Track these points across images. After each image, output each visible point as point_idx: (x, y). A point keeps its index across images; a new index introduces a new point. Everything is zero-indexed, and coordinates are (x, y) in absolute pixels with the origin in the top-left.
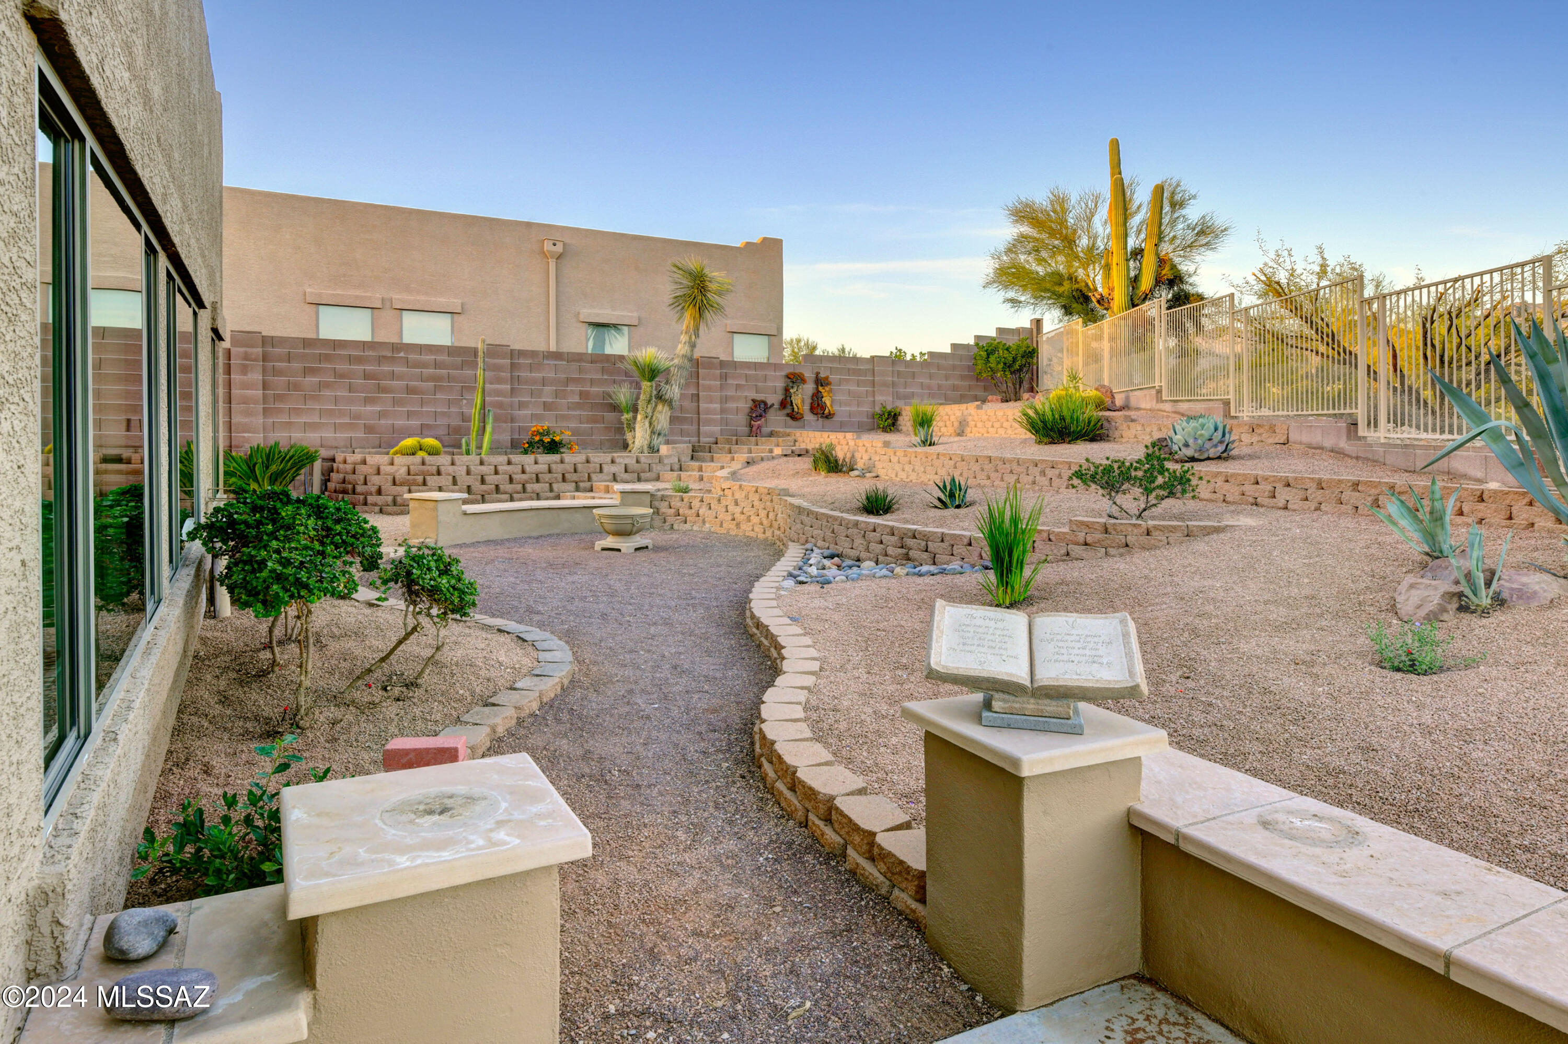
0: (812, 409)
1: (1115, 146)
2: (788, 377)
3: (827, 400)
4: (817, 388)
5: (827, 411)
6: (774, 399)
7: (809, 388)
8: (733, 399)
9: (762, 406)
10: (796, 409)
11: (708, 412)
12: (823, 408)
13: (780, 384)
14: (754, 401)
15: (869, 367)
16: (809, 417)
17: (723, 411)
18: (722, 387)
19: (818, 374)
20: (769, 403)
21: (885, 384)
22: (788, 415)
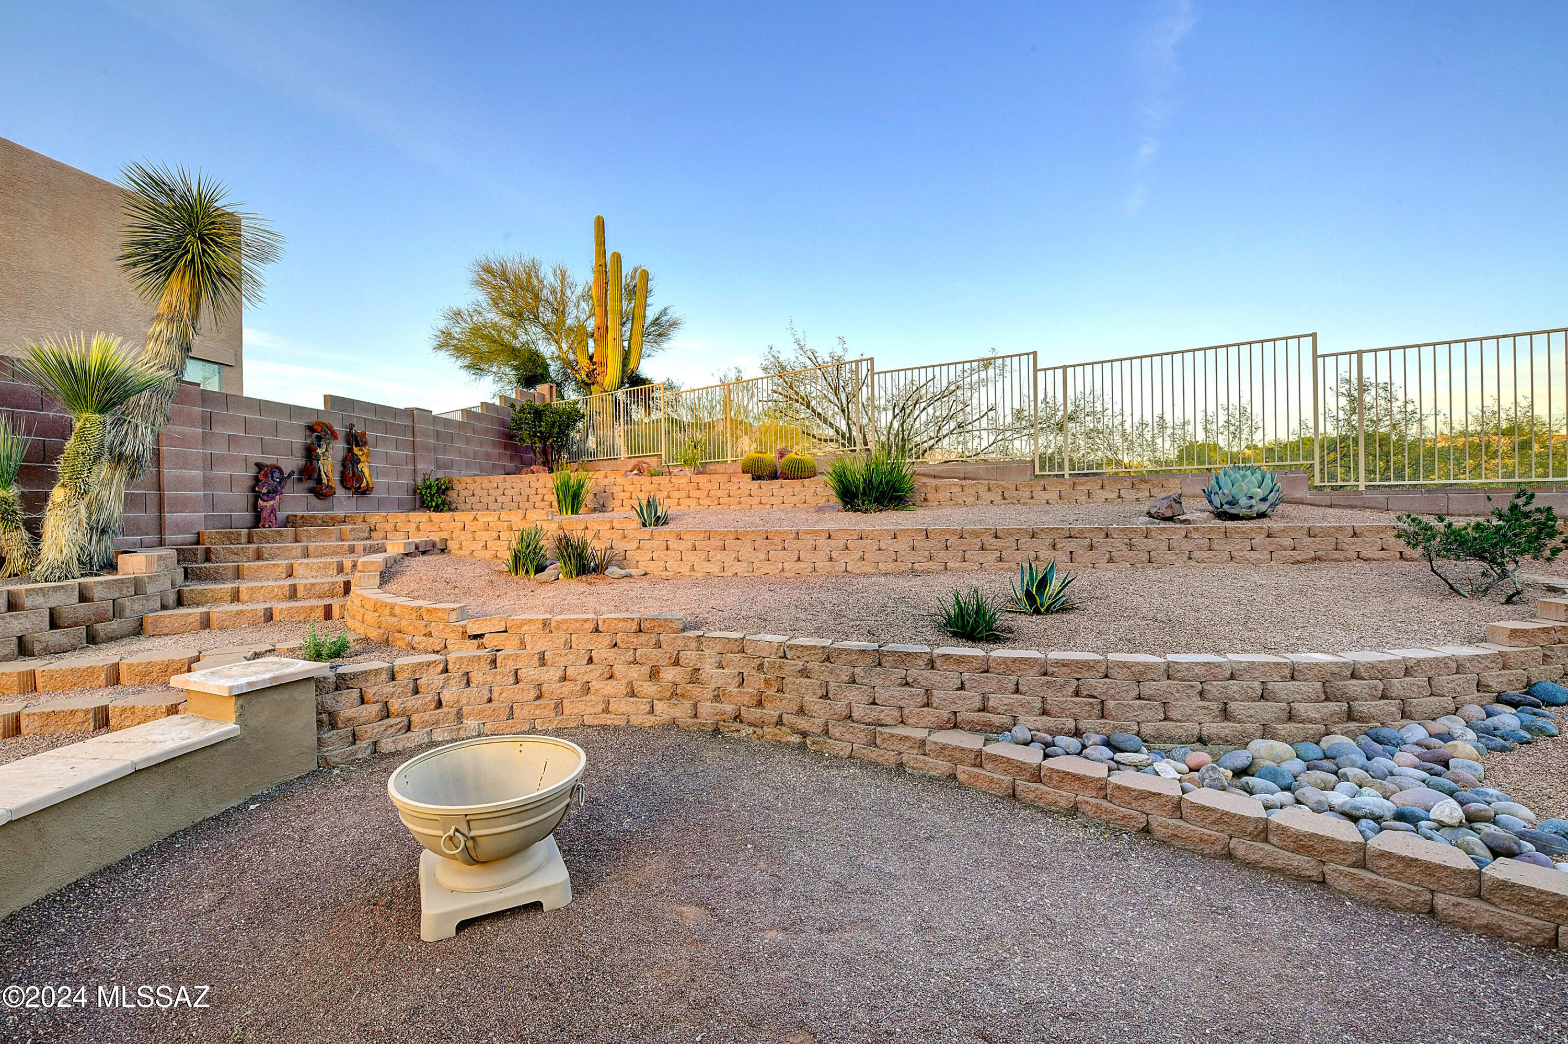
0: (344, 482)
1: (600, 224)
2: (311, 428)
3: (364, 467)
4: (350, 450)
5: (364, 484)
6: (291, 463)
7: (338, 447)
8: (223, 460)
9: (276, 474)
10: (325, 481)
11: (182, 484)
12: (360, 479)
13: (299, 440)
14: (259, 466)
15: (408, 422)
16: (340, 493)
17: (207, 483)
18: (205, 439)
19: (352, 426)
20: (286, 472)
21: (427, 448)
22: (311, 491)
